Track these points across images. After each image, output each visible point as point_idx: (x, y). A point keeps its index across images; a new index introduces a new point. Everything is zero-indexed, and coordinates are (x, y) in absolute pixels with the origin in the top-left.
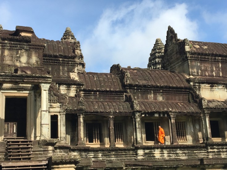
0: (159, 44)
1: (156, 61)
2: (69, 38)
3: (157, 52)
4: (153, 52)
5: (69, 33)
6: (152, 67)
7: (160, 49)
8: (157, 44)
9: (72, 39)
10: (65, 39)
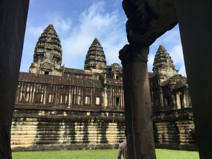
0: (162, 48)
1: (161, 60)
2: (97, 44)
3: (161, 54)
4: (158, 54)
5: (96, 41)
6: (158, 63)
7: (163, 51)
8: (161, 48)
9: (99, 45)
10: (94, 45)
